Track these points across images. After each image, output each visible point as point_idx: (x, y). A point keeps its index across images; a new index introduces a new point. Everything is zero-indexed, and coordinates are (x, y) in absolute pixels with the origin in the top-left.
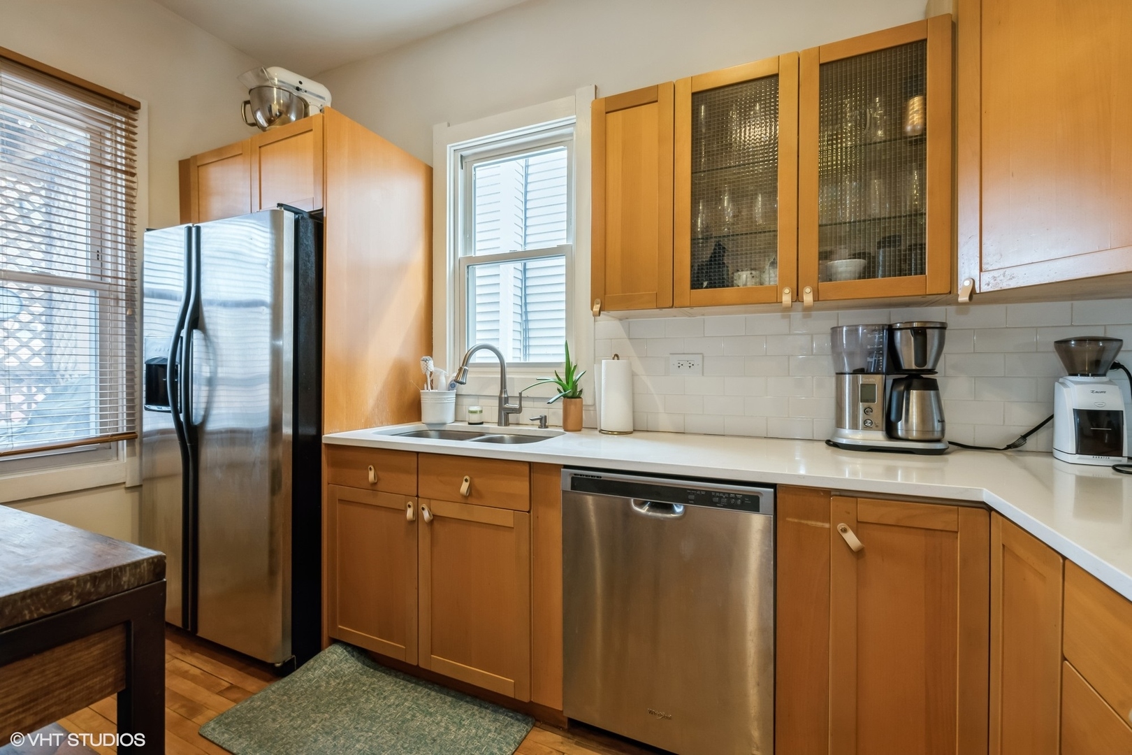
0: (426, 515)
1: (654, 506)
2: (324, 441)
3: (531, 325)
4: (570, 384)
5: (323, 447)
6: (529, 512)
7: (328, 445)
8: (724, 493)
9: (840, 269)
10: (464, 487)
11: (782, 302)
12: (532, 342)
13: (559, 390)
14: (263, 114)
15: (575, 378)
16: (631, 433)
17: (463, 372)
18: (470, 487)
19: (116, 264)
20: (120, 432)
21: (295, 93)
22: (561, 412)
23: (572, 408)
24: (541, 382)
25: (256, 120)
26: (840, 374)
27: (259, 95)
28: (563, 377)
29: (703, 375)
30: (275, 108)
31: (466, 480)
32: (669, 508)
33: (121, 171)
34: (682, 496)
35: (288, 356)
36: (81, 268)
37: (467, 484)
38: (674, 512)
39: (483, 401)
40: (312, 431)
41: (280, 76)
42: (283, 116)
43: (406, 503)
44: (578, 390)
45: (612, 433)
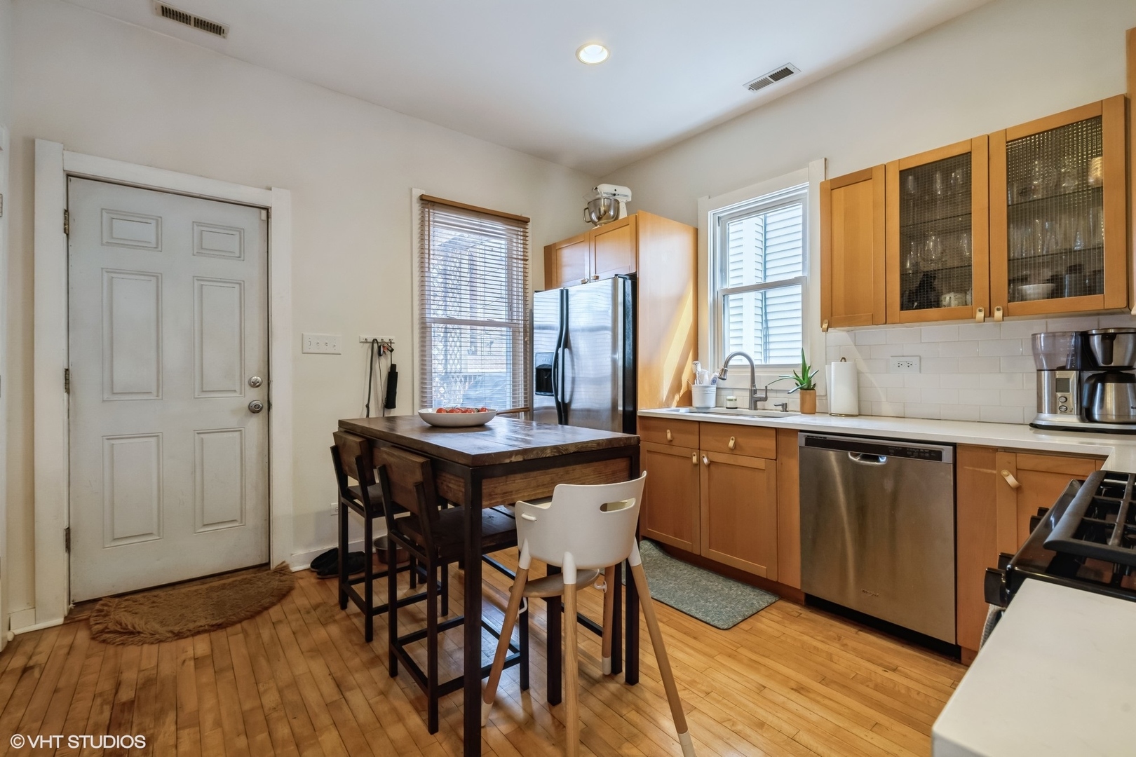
0: (706, 460)
1: (865, 458)
2: (638, 414)
3: (771, 332)
4: (806, 380)
5: (637, 418)
6: (776, 460)
7: (640, 417)
8: (916, 449)
9: (1028, 292)
10: (731, 443)
11: (975, 318)
12: (772, 346)
13: (797, 384)
14: (596, 215)
15: (809, 375)
16: (857, 416)
17: (724, 371)
18: (735, 444)
19: (519, 314)
20: (520, 407)
21: (612, 198)
22: (798, 401)
23: (808, 397)
24: (782, 378)
25: (591, 218)
26: (1040, 370)
27: (593, 204)
28: (800, 375)
29: (920, 372)
30: (602, 209)
31: (732, 440)
32: (876, 459)
33: (521, 259)
34: (885, 450)
35: (620, 363)
36: (502, 316)
37: (733, 441)
38: (878, 461)
39: (737, 392)
40: (630, 408)
41: (605, 189)
42: (607, 214)
43: (691, 453)
44: (812, 384)
45: (841, 415)
